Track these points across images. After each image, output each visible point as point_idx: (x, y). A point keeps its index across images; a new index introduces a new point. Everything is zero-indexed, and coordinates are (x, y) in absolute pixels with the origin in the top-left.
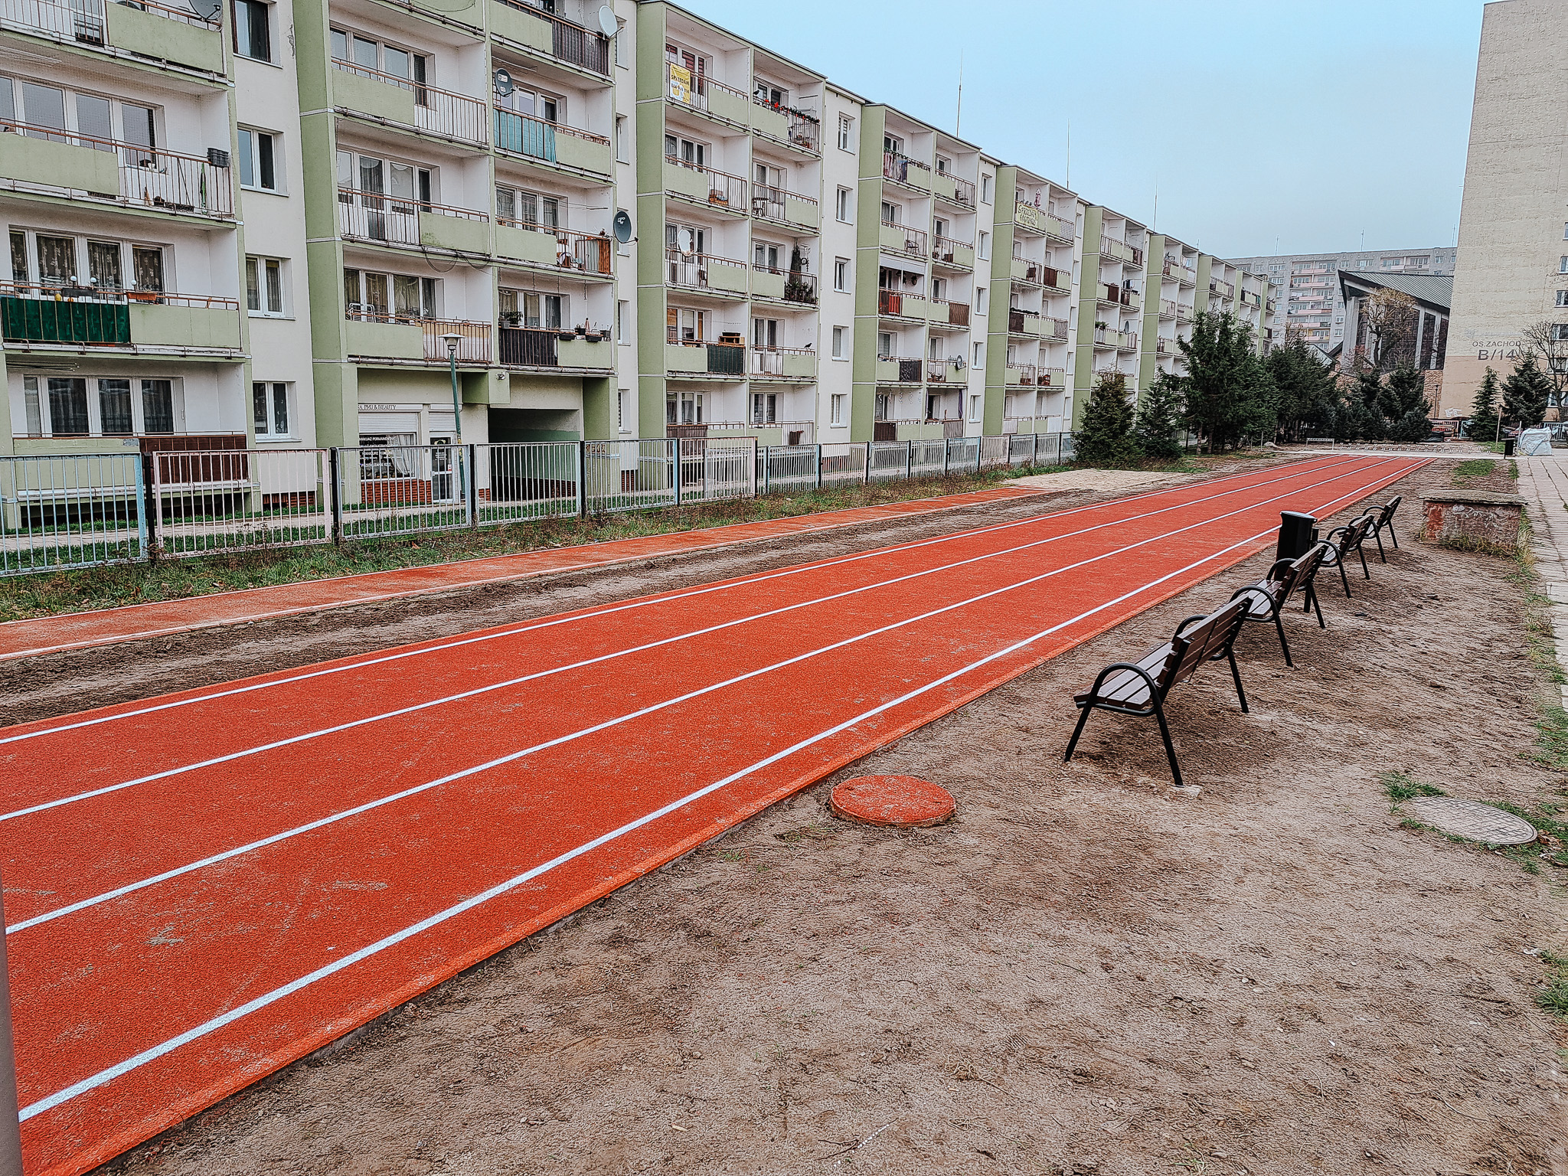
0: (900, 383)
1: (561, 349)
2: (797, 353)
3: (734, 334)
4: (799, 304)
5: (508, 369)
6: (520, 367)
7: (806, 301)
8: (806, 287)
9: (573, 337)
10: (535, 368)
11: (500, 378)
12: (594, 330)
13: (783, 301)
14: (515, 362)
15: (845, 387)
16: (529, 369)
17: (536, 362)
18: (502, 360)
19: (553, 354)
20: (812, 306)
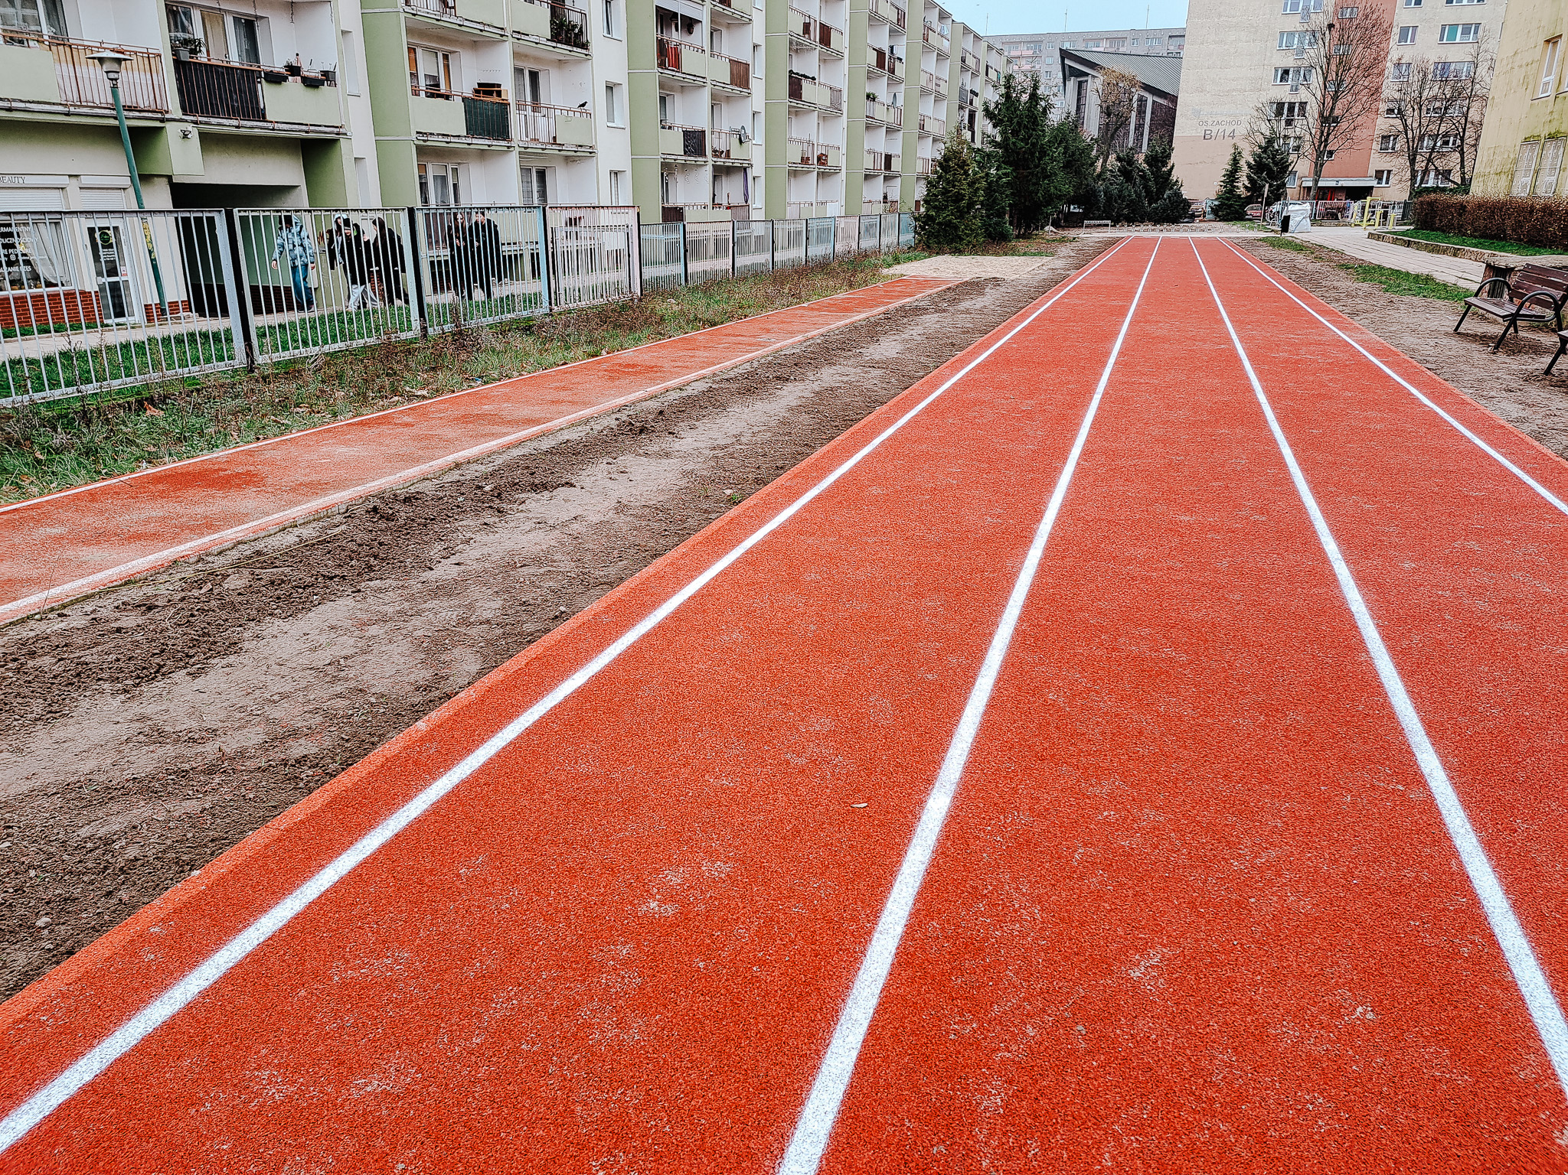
0: (684, 158)
1: (268, 94)
2: (571, 114)
3: (493, 85)
4: (569, 48)
5: (196, 123)
6: (213, 121)
7: (576, 45)
8: (575, 26)
9: (285, 79)
10: (235, 123)
11: (185, 136)
12: (311, 70)
13: (549, 43)
14: (204, 112)
15: (624, 163)
16: (227, 125)
17: (233, 113)
18: (184, 109)
19: (257, 102)
20: (584, 51)
